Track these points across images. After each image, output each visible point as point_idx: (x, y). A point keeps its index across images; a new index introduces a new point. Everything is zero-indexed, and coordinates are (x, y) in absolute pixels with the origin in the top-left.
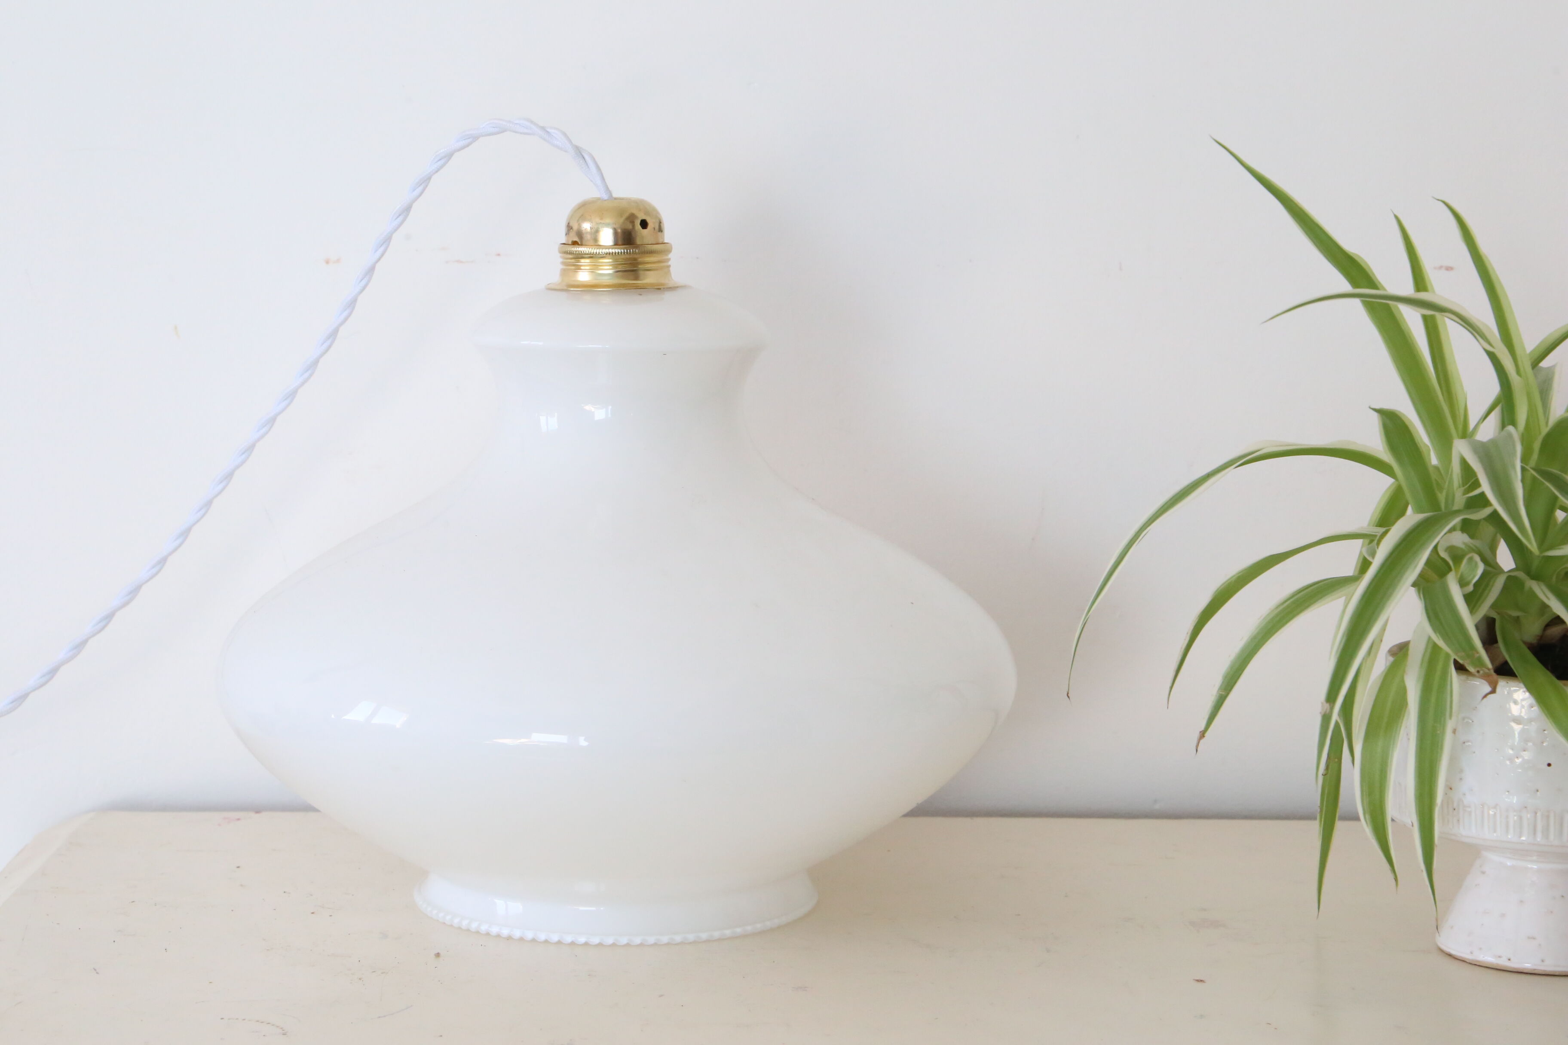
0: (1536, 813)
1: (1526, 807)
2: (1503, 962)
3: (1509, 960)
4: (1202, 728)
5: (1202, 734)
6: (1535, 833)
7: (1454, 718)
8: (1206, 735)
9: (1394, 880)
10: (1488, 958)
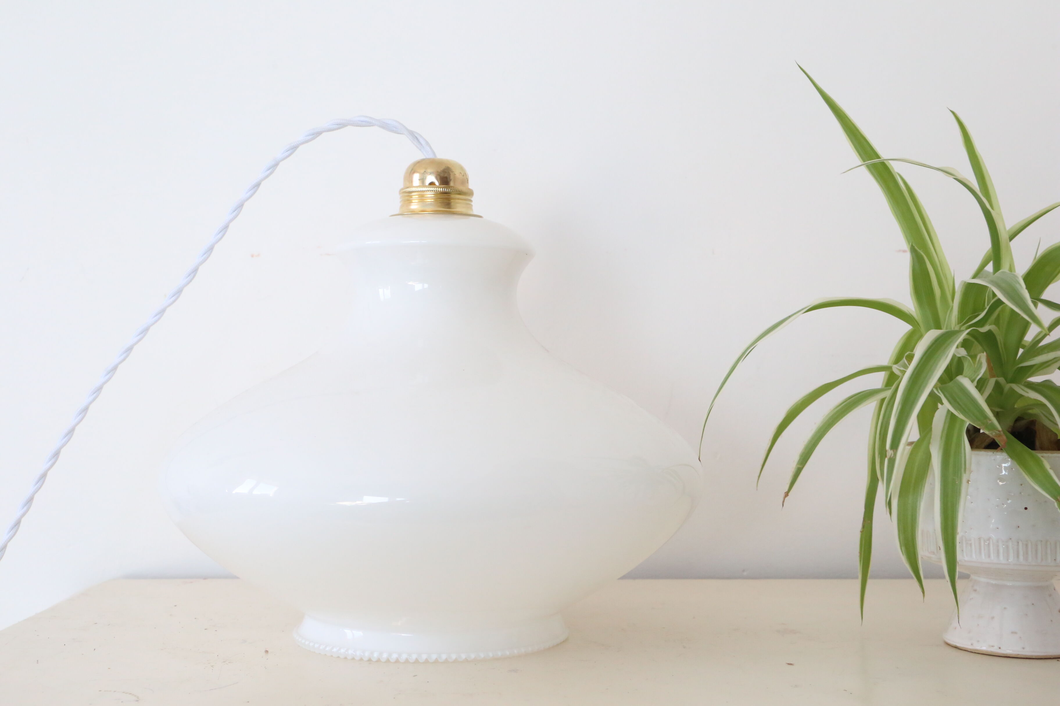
0: (1018, 543)
1: (1011, 539)
2: (995, 650)
3: (1000, 648)
4: (786, 490)
5: (787, 494)
6: (1018, 557)
7: (967, 472)
8: (790, 494)
9: (922, 593)
10: (984, 648)
